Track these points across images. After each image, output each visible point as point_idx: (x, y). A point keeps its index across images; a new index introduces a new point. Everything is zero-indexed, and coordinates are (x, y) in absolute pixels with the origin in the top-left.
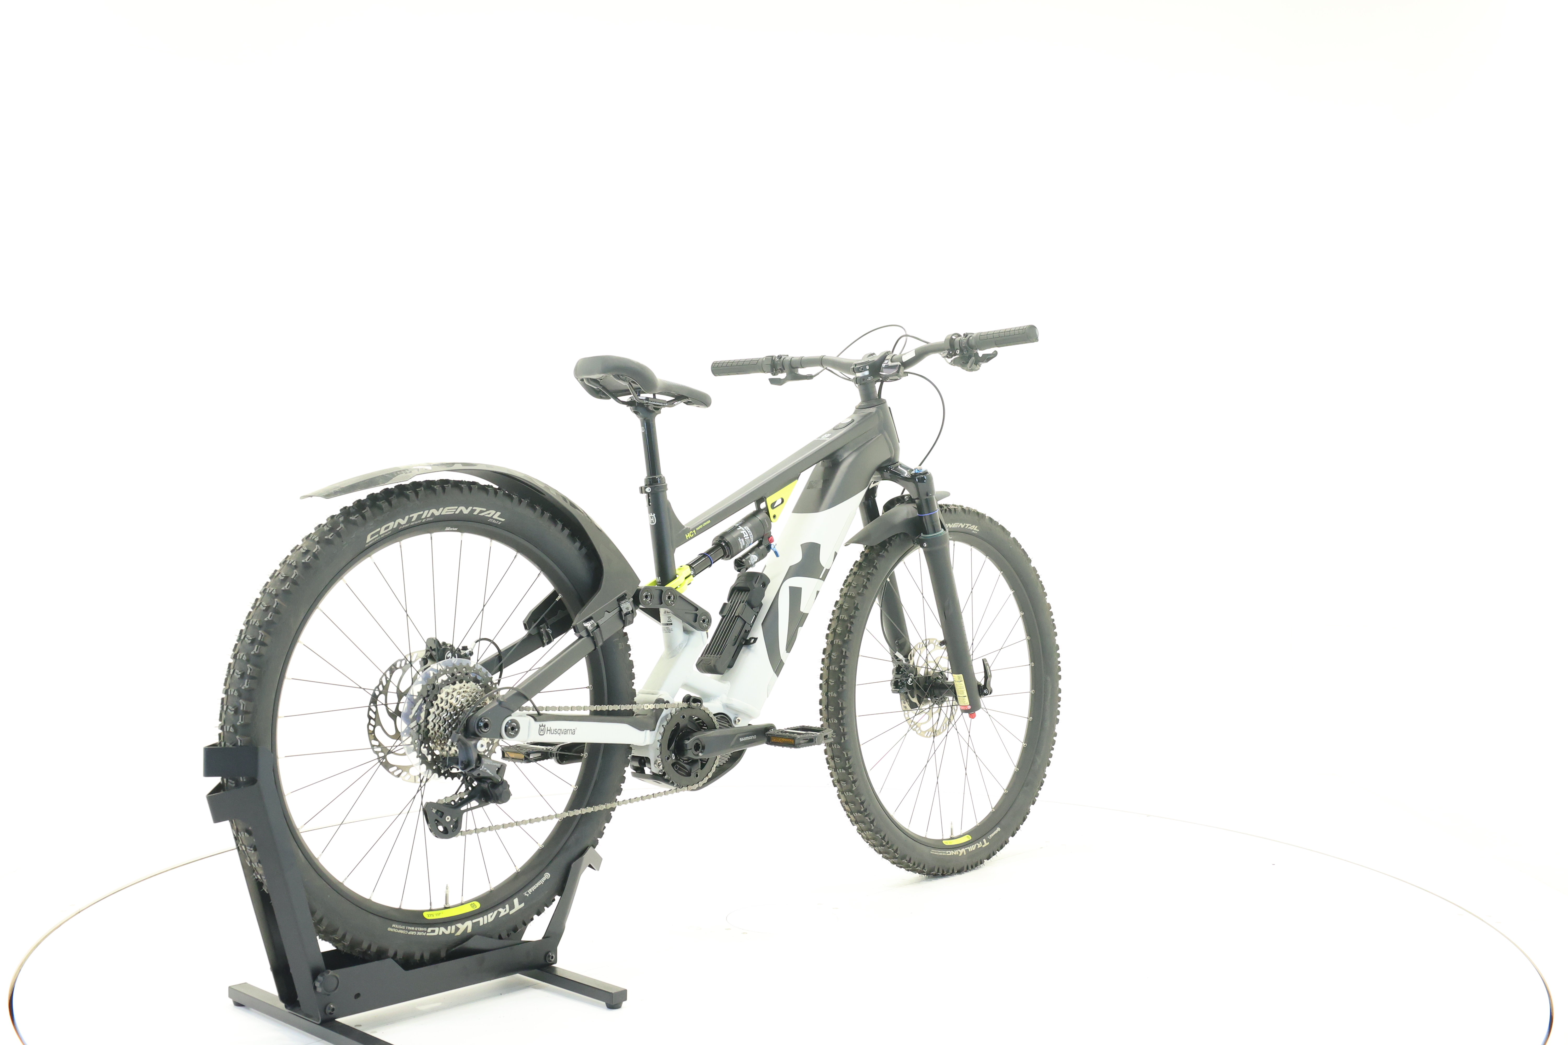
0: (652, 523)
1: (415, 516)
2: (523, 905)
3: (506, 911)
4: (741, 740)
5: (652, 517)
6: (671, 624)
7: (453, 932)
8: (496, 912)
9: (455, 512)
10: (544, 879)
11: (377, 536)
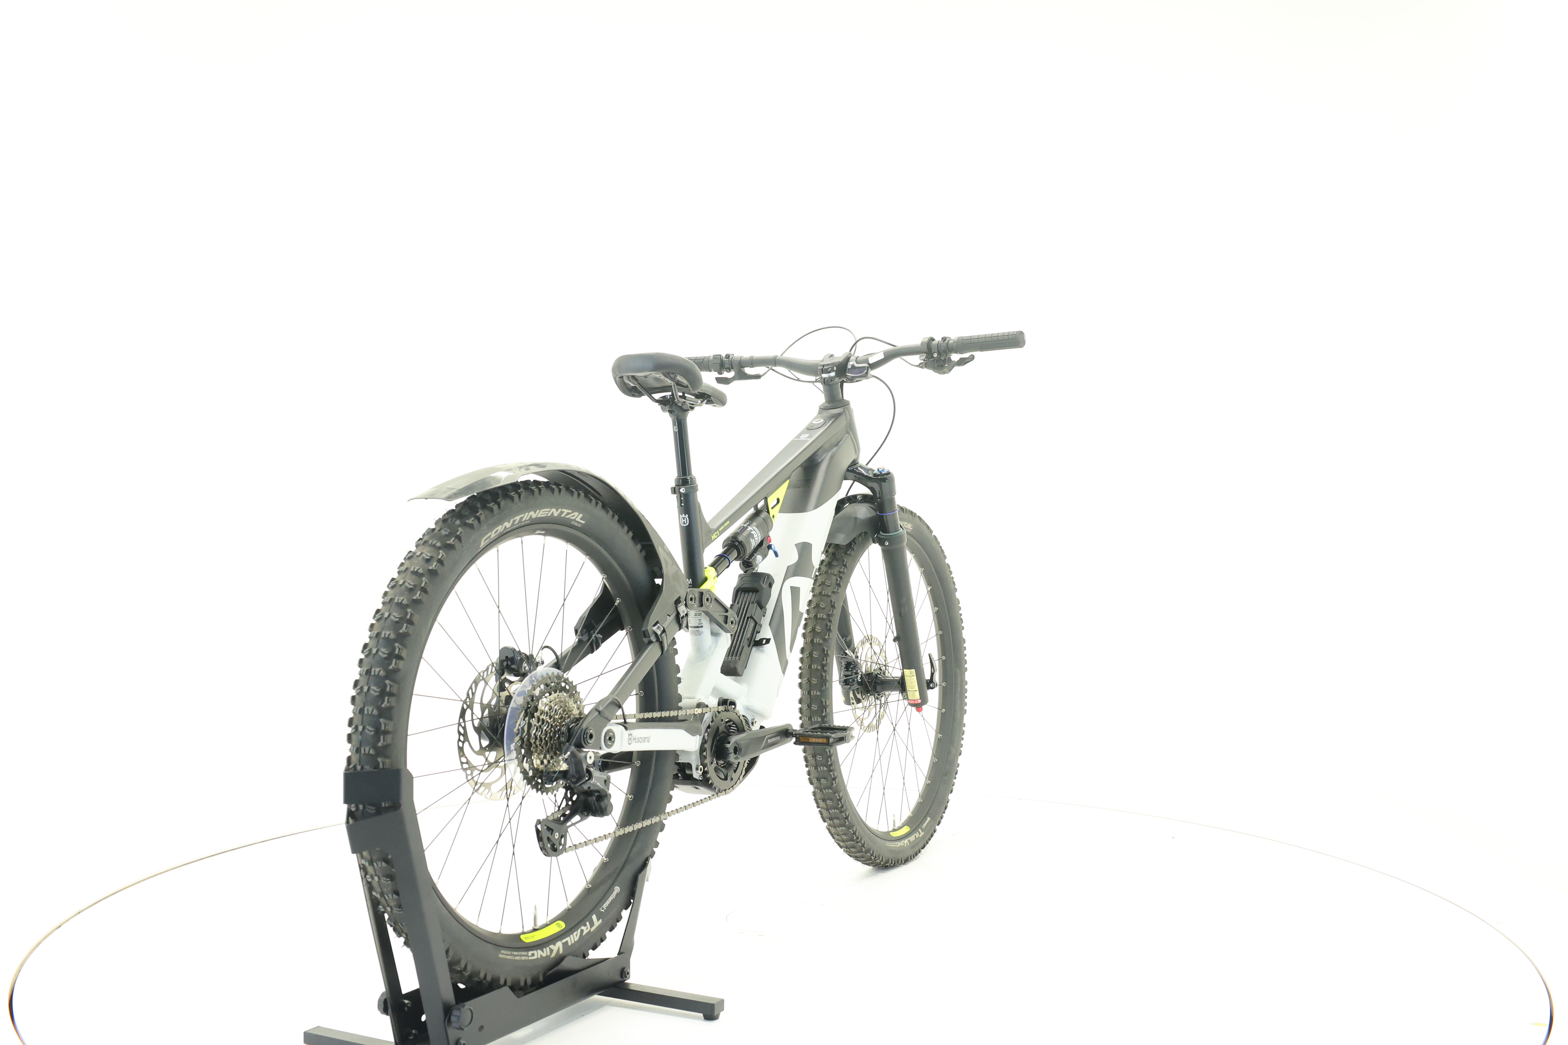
0: (684, 523)
1: (518, 518)
2: (600, 921)
3: (587, 928)
4: (769, 741)
5: (684, 518)
6: (702, 627)
7: (549, 954)
8: (579, 930)
9: (548, 514)
10: (615, 893)
11: (489, 540)
